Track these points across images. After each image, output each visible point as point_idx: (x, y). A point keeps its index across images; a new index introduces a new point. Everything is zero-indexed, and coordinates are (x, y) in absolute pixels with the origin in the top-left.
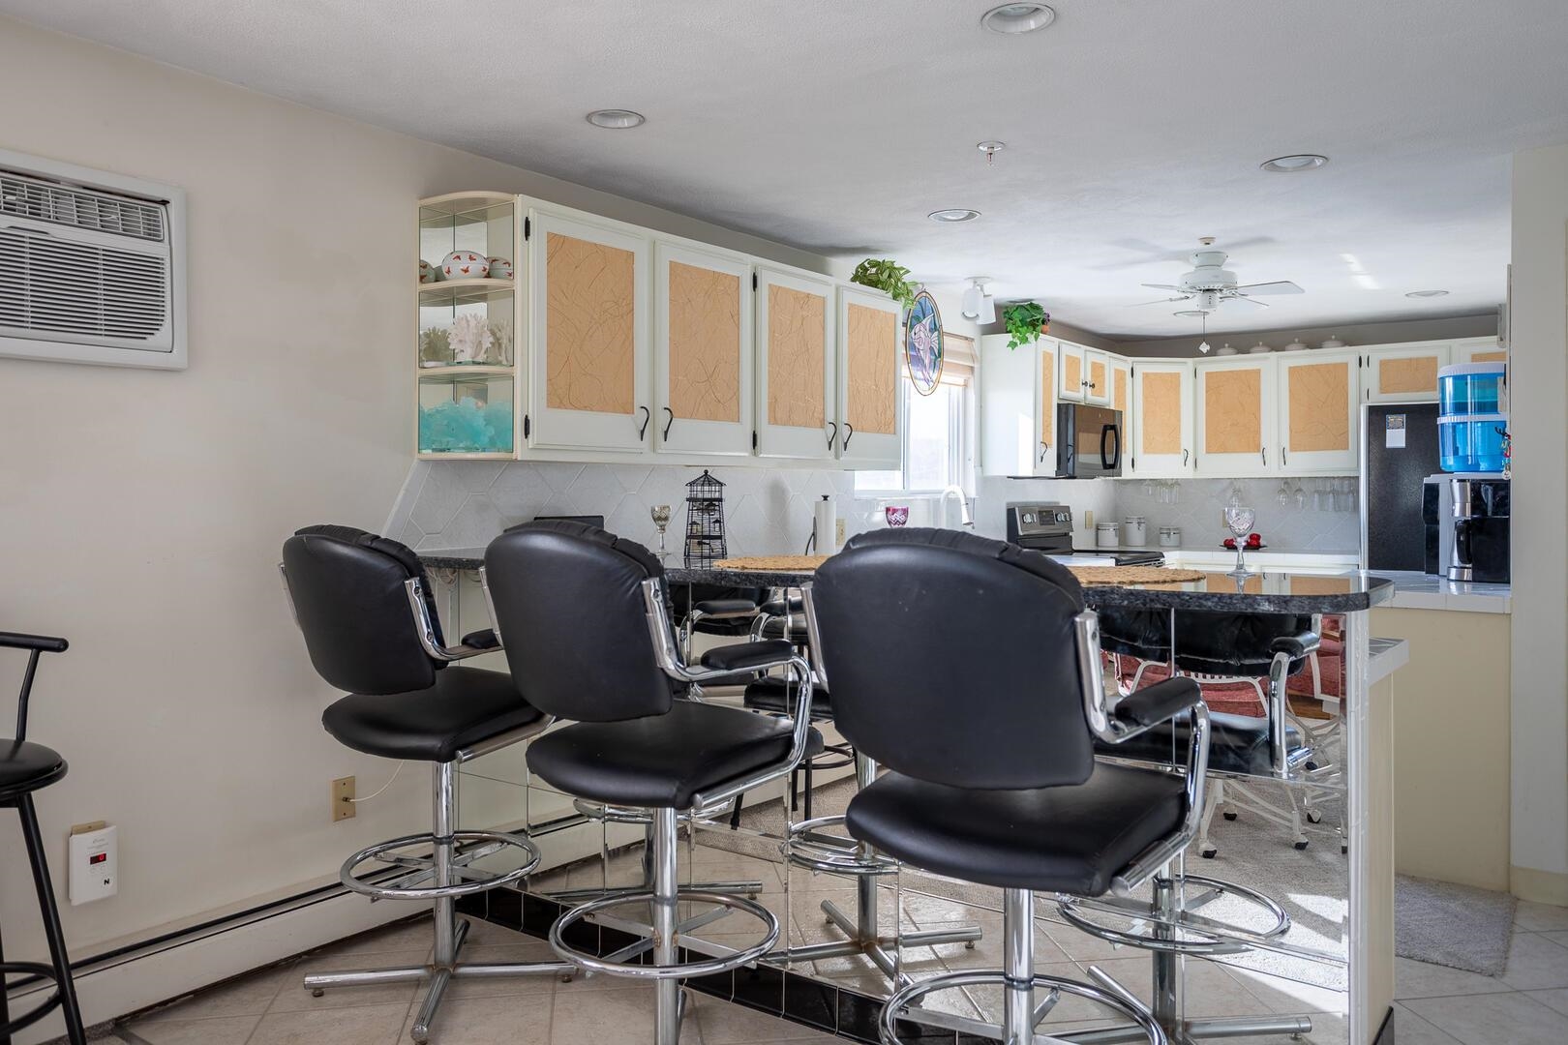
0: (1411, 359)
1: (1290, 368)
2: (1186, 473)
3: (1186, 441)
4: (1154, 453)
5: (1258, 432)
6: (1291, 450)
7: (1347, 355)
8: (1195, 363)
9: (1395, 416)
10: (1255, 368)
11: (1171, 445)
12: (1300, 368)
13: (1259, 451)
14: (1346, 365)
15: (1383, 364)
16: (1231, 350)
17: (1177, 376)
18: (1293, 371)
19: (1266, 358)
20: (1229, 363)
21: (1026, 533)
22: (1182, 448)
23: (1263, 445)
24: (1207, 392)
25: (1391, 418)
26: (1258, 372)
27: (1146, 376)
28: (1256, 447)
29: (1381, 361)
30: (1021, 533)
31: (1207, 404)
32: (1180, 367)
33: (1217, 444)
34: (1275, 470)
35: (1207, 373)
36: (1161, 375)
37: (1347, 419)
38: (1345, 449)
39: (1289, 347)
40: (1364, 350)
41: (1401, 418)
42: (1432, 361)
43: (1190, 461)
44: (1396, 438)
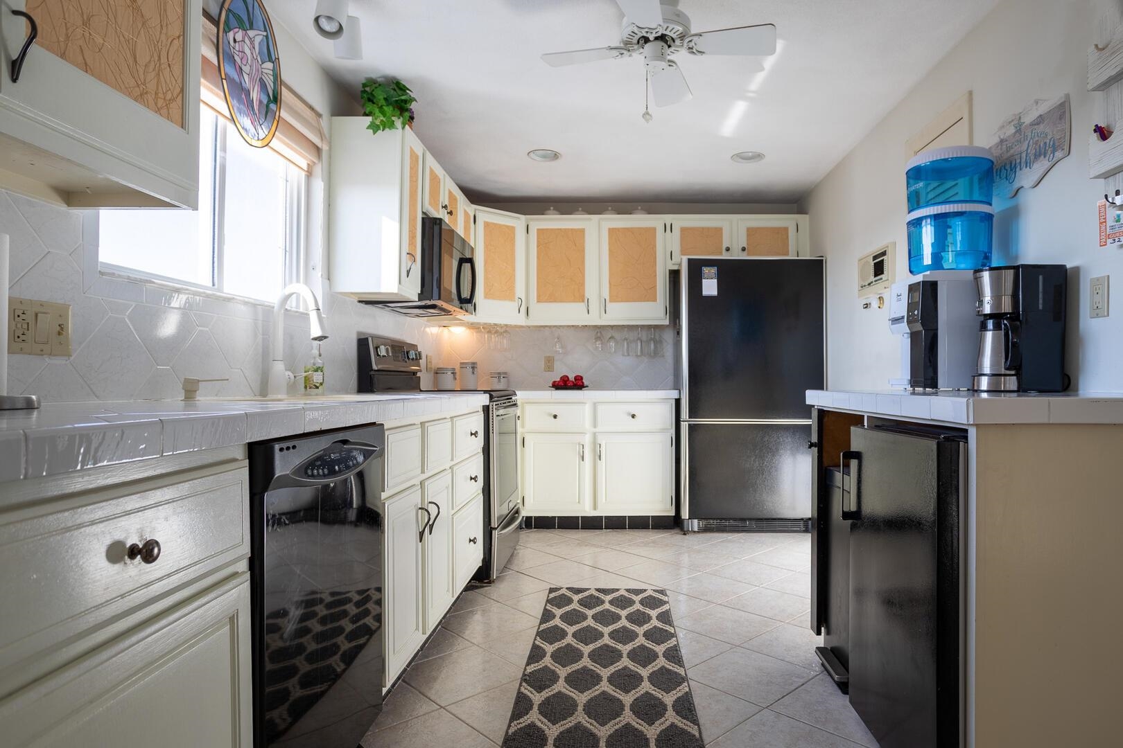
0: (703, 228)
1: (609, 229)
2: (520, 320)
3: (520, 291)
4: (494, 299)
5: (582, 284)
6: (610, 301)
7: (654, 221)
8: (527, 220)
9: (709, 268)
10: (580, 227)
11: (507, 293)
12: (618, 229)
13: (583, 301)
14: (654, 229)
15: (684, 230)
16: (557, 212)
17: (512, 229)
18: (612, 232)
19: (590, 219)
20: (553, 222)
21: (380, 367)
22: (516, 298)
23: (587, 295)
24: (538, 247)
25: (706, 270)
26: (582, 231)
27: (487, 225)
28: (581, 298)
29: (681, 228)
30: (375, 367)
31: (538, 258)
32: (515, 221)
33: (547, 293)
34: (595, 319)
35: (538, 230)
36: (500, 226)
37: (656, 276)
38: (654, 301)
39: (605, 213)
40: (668, 218)
41: (714, 270)
42: (719, 231)
43: (523, 309)
44: (710, 287)
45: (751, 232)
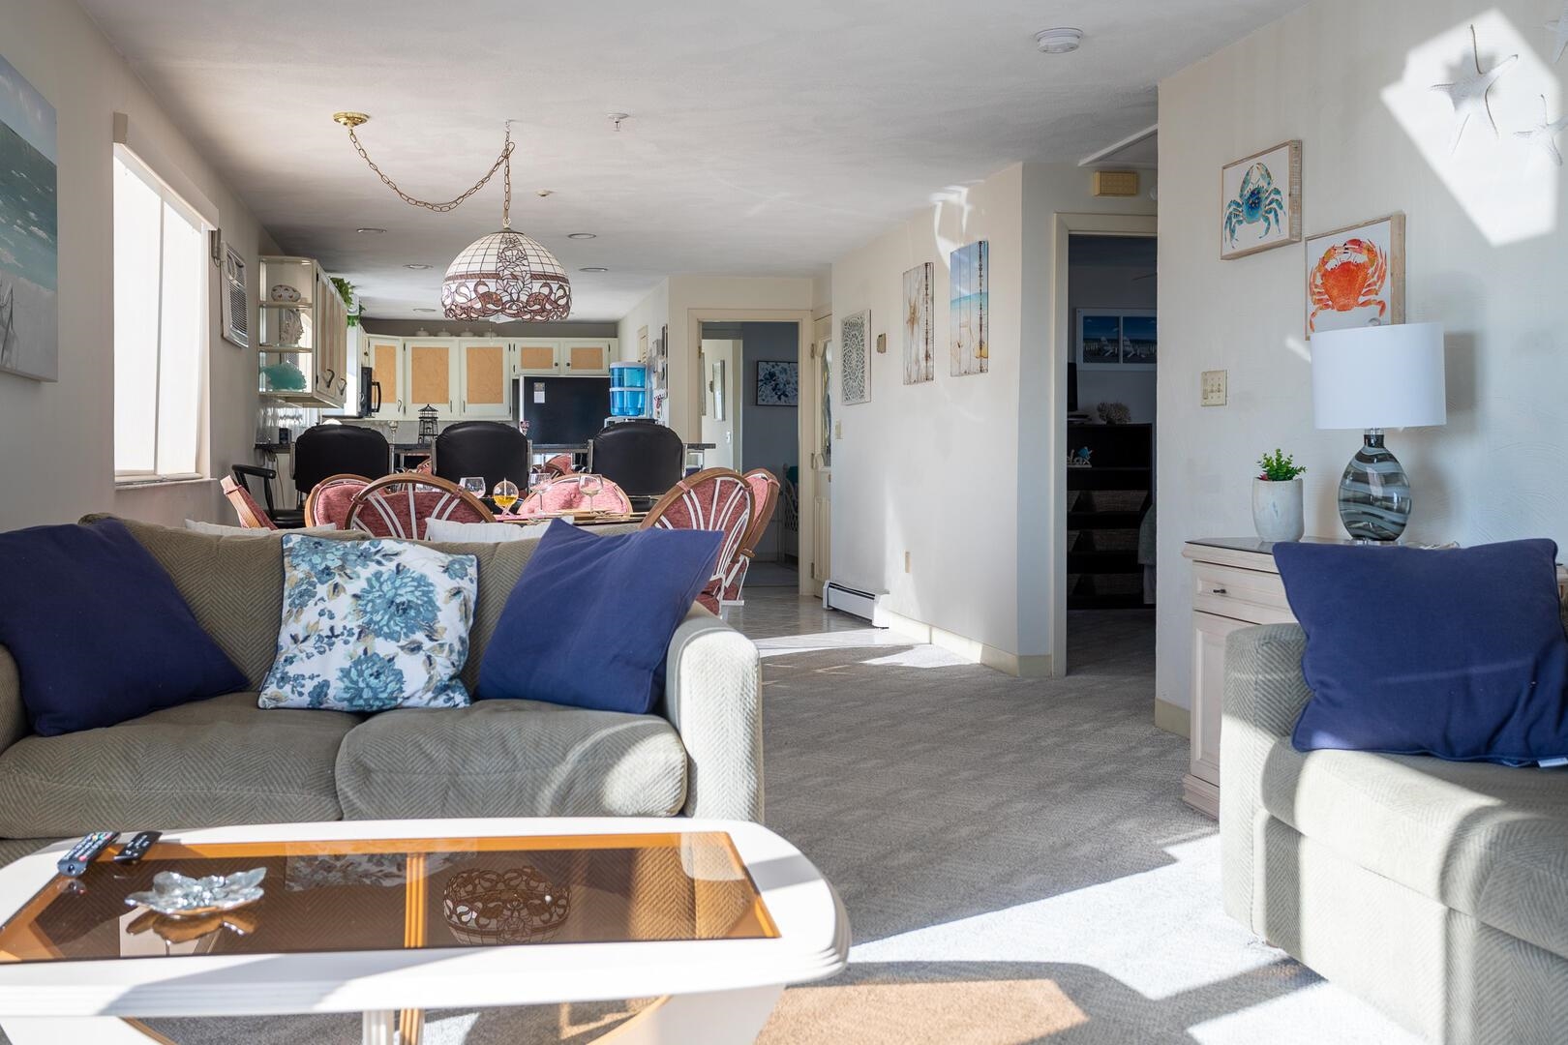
0: (538, 348)
1: (467, 348)
2: (400, 416)
3: (399, 396)
5: (447, 390)
6: (468, 403)
7: (502, 343)
8: (403, 341)
9: (539, 383)
10: (445, 346)
11: (390, 397)
12: (472, 348)
13: (447, 403)
14: (501, 349)
15: (523, 350)
16: (425, 333)
17: (394, 348)
18: (469, 350)
19: (452, 341)
20: (424, 342)
22: (397, 401)
23: (450, 398)
24: (413, 361)
25: (537, 385)
26: (447, 350)
27: (377, 347)
29: (522, 348)
31: (413, 370)
32: (395, 342)
33: (419, 397)
34: (458, 416)
35: (412, 348)
36: (385, 347)
37: (502, 383)
38: (501, 401)
39: (462, 334)
40: (512, 340)
41: (542, 385)
42: (550, 350)
43: (402, 409)
44: (540, 397)
45: (574, 352)
